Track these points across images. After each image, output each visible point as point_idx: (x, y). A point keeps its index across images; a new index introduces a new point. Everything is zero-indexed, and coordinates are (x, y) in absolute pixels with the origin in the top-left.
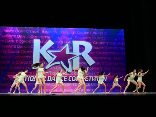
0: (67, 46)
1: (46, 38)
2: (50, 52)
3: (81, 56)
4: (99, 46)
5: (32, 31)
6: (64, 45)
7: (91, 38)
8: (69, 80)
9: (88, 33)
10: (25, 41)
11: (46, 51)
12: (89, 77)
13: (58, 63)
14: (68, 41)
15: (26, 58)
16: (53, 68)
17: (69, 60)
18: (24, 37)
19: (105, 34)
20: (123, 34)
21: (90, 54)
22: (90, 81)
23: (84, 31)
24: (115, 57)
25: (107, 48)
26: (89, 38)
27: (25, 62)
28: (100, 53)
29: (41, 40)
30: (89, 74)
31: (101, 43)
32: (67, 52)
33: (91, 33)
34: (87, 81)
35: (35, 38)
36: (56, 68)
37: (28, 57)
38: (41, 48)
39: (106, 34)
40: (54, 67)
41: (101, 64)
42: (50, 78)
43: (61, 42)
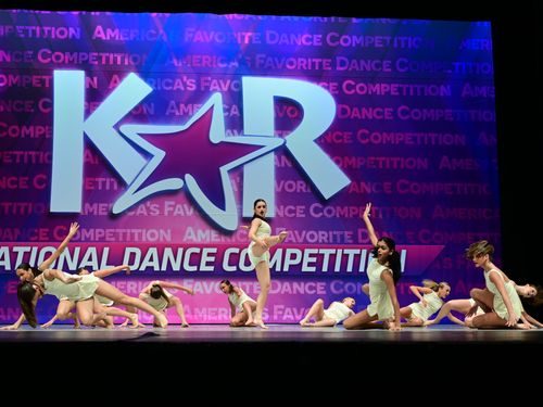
0: (216, 100)
1: (111, 62)
2: (133, 130)
3: (283, 152)
4: (370, 101)
5: (46, 29)
6: (200, 96)
7: (333, 65)
8: (226, 267)
9: (317, 38)
10: (11, 77)
11: (117, 127)
12: (322, 251)
13: (173, 183)
14: (222, 76)
15: (18, 161)
16: (148, 209)
17: (224, 170)
18: (8, 60)
19: (399, 41)
20: (488, 44)
21: (328, 142)
22: (325, 269)
23: (301, 31)
24: (445, 158)
25: (407, 113)
26: (321, 64)
27: (14, 178)
28: (376, 138)
29: (89, 74)
30: (322, 236)
31: (378, 88)
32: (218, 133)
33: (332, 39)
34: (313, 269)
35: (63, 66)
36: (161, 209)
37: (30, 156)
38: (88, 113)
39: (407, 42)
40: (153, 206)
41: (377, 188)
42: (133, 255)
43: (185, 85)
